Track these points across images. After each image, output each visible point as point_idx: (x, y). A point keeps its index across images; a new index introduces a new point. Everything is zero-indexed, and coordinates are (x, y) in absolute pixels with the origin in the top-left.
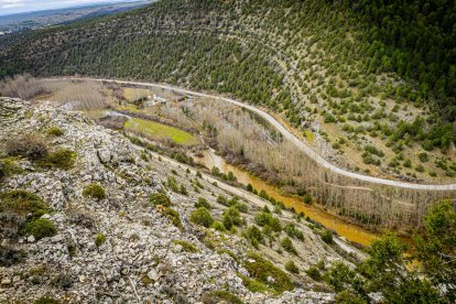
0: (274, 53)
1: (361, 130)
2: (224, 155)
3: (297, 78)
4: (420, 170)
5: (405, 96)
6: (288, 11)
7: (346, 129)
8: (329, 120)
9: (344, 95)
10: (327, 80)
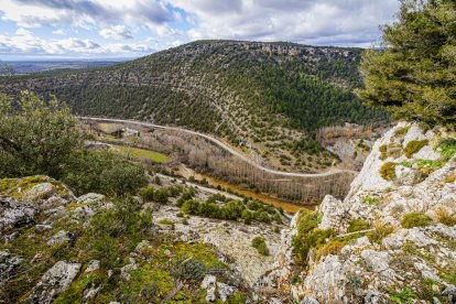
0: (212, 100)
1: (275, 146)
2: (193, 167)
3: (230, 116)
4: (310, 166)
5: (293, 126)
6: (217, 76)
7: (268, 145)
8: (256, 141)
9: (262, 126)
10: (250, 117)
